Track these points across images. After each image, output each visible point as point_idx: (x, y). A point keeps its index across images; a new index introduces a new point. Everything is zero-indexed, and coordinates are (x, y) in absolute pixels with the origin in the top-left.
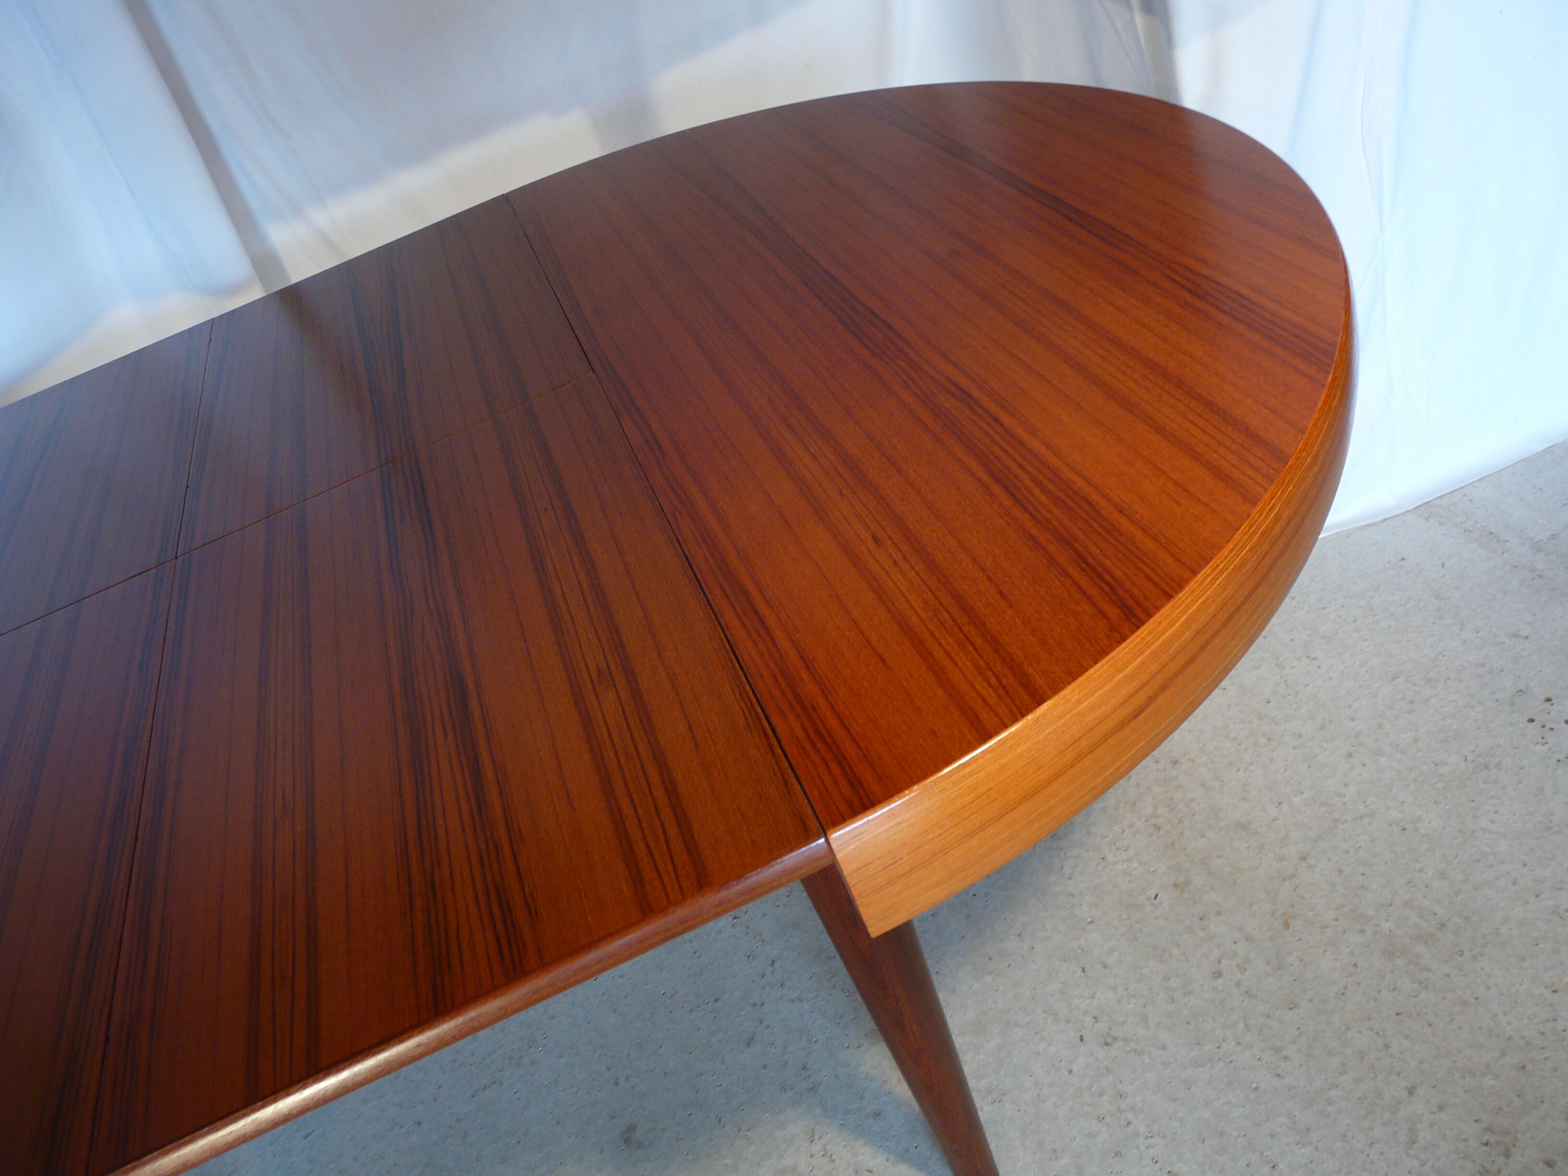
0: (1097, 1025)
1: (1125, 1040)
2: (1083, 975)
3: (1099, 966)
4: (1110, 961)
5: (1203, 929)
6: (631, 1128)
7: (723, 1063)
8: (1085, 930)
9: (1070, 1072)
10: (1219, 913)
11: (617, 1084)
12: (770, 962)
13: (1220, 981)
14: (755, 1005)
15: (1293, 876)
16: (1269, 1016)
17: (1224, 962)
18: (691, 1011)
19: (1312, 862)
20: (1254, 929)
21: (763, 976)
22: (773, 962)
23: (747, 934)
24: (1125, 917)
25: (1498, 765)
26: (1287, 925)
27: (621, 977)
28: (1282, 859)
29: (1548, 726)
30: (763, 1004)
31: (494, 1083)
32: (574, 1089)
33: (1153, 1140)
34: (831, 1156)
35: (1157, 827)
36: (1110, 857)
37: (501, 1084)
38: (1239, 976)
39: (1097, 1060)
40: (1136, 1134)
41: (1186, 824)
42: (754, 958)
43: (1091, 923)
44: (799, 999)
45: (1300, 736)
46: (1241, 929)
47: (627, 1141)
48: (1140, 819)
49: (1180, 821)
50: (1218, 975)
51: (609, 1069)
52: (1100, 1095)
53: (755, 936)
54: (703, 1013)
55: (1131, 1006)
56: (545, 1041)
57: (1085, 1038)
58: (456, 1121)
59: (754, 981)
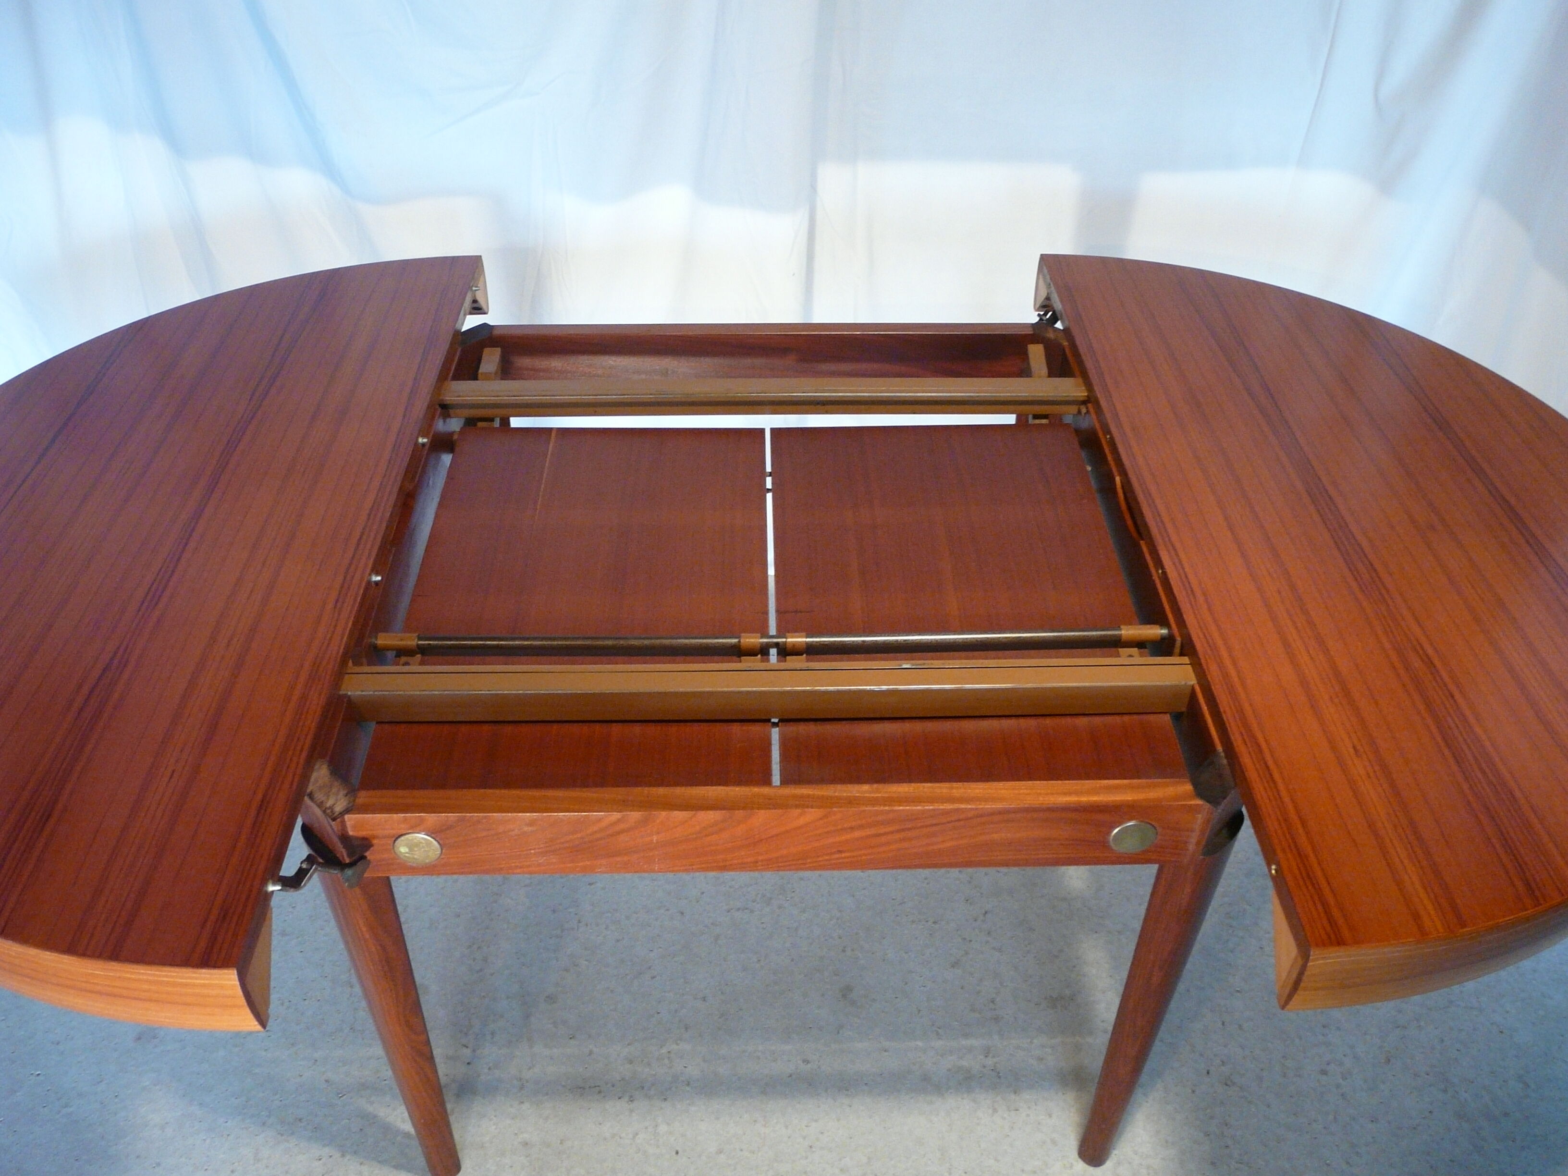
0: (1222, 1067)
1: (1241, 1087)
2: (1222, 1027)
3: (1236, 1026)
4: (1245, 1026)
6: (849, 988)
7: (931, 971)
8: (1232, 995)
9: (1193, 1092)
10: (1338, 1029)
11: (844, 951)
12: (983, 912)
13: (1324, 1077)
14: (965, 939)
15: (1405, 1028)
16: (1354, 1119)
17: (1332, 1066)
18: (913, 922)
19: (1422, 1023)
20: (1362, 1052)
21: (975, 920)
22: (986, 913)
24: (1266, 999)
26: (1388, 1061)
28: (1400, 1011)
30: (970, 941)
31: (747, 909)
32: (810, 941)
33: (1242, 1166)
34: (999, 1073)
37: (752, 911)
38: (1341, 1081)
39: (1215, 1092)
43: (1238, 991)
44: (1000, 950)
46: (1352, 1048)
47: (844, 996)
50: (1324, 1072)
51: (840, 937)
52: (1212, 1118)
53: (976, 887)
54: (923, 927)
55: (1252, 1066)
56: (793, 895)
57: (1211, 1072)
58: (712, 924)
59: (967, 921)
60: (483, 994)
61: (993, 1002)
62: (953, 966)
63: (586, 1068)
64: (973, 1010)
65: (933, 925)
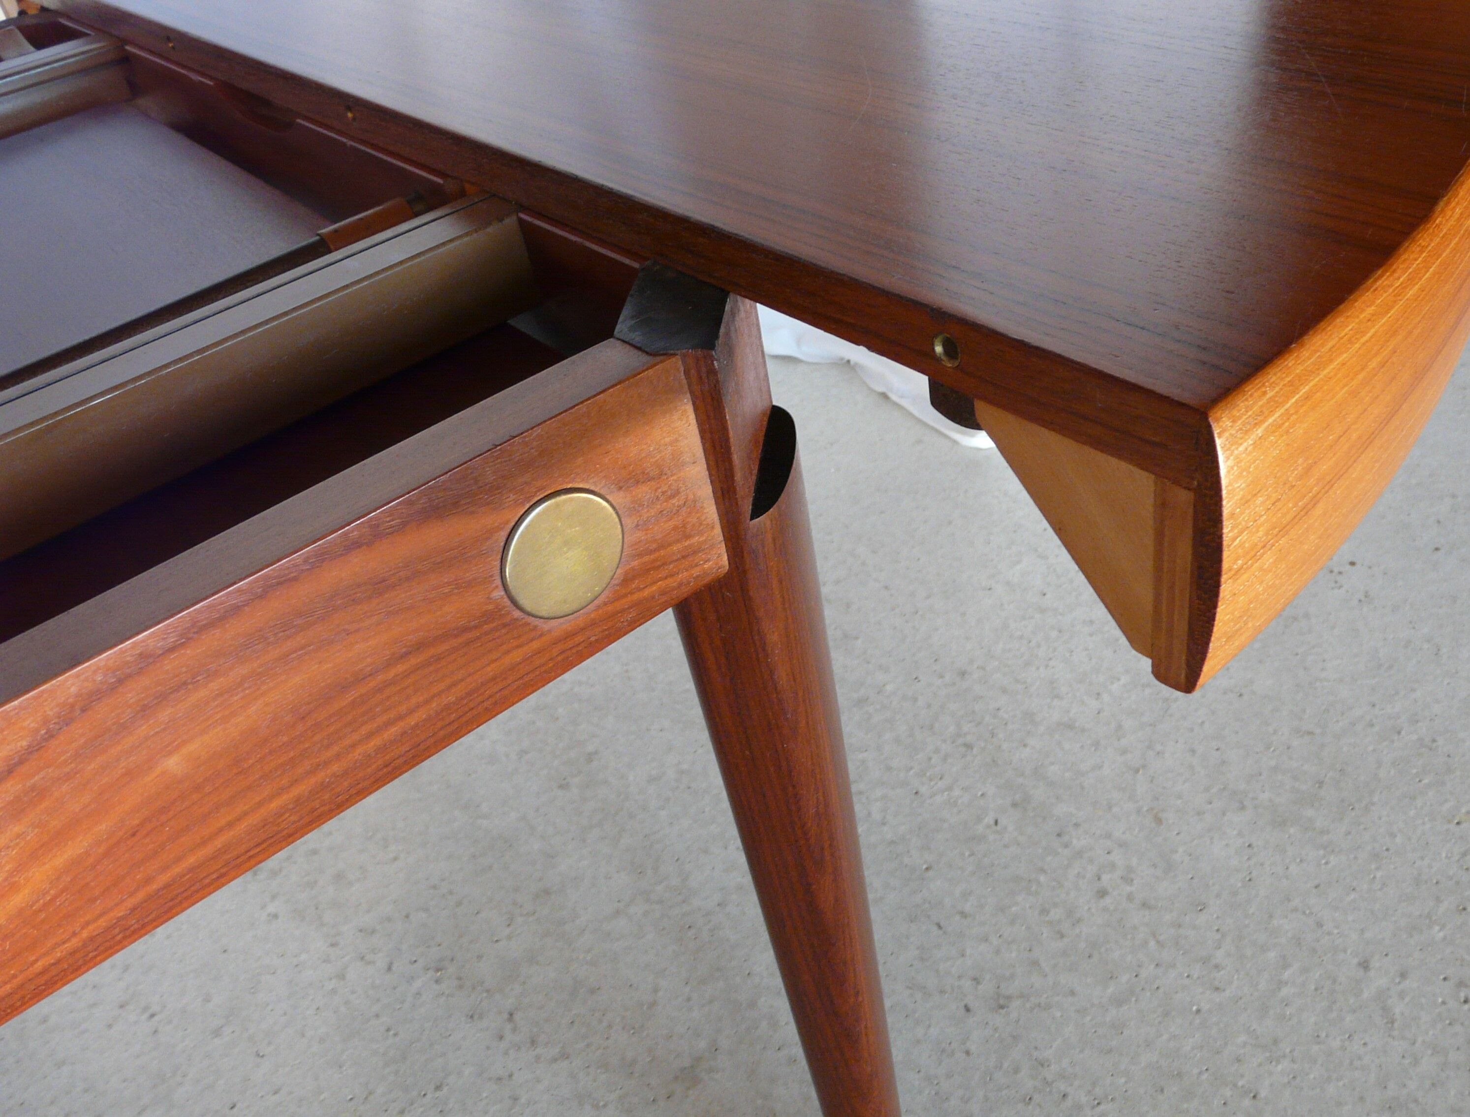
0: (980, 987)
1: (1021, 996)
2: (941, 932)
3: (957, 917)
4: (968, 907)
5: (1066, 846)
8: (923, 879)
9: (968, 1053)
10: (1077, 825)
12: (506, 1016)
13: (1108, 901)
14: (500, 1079)
15: (1144, 766)
16: (1180, 926)
17: (1105, 877)
19: (1159, 748)
20: (1124, 833)
21: (501, 1038)
22: (511, 1015)
23: (461, 987)
24: (967, 853)
26: (1159, 821)
27: (276, 1093)
28: (1124, 752)
29: (1336, 570)
30: (511, 1075)
33: (1102, 1107)
35: (969, 746)
36: (923, 790)
38: (1129, 889)
40: (1079, 1107)
41: (1001, 736)
42: (481, 1017)
43: (927, 869)
44: (565, 1056)
45: (1091, 622)
46: (1108, 836)
48: (944, 741)
49: (993, 735)
50: (1102, 893)
52: (1016, 1071)
54: (421, 1110)
55: (1014, 955)
57: (971, 1006)
59: (488, 1048)
65: (438, 1094)
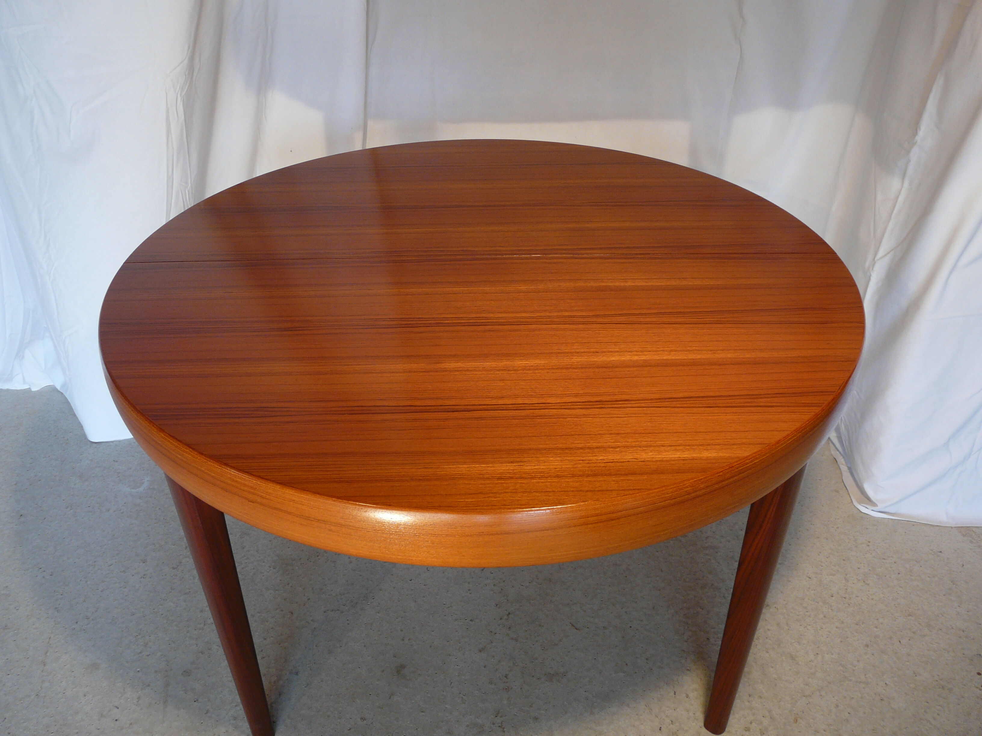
6: (403, 667)
7: (464, 654)
10: (761, 697)
11: (403, 640)
14: (491, 632)
15: (810, 696)
17: (754, 724)
18: (456, 620)
19: (823, 693)
20: (777, 714)
21: (501, 619)
22: (509, 613)
23: (500, 592)
25: (951, 690)
26: (796, 721)
27: (425, 585)
30: (495, 633)
31: (338, 610)
32: (379, 633)
34: (504, 728)
37: (342, 612)
41: (761, 641)
42: (500, 607)
44: (516, 640)
46: (770, 711)
47: (398, 672)
51: (402, 631)
53: (504, 596)
54: (462, 623)
58: (312, 620)
59: (495, 619)
60: (138, 670)
61: (506, 677)
62: (480, 651)
63: (202, 723)
64: (491, 683)
65: (470, 622)
